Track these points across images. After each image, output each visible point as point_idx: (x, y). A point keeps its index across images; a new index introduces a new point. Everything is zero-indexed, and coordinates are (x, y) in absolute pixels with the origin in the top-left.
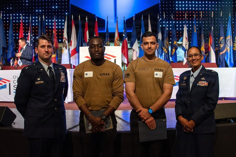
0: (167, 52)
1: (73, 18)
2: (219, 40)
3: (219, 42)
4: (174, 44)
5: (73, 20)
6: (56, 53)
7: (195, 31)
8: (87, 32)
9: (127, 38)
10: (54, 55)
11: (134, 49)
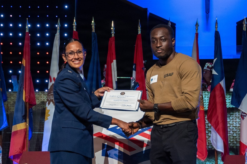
1: (77, 26)
5: (75, 30)
6: (28, 120)
8: (114, 64)
9: (224, 80)
10: (20, 124)
11: (244, 111)
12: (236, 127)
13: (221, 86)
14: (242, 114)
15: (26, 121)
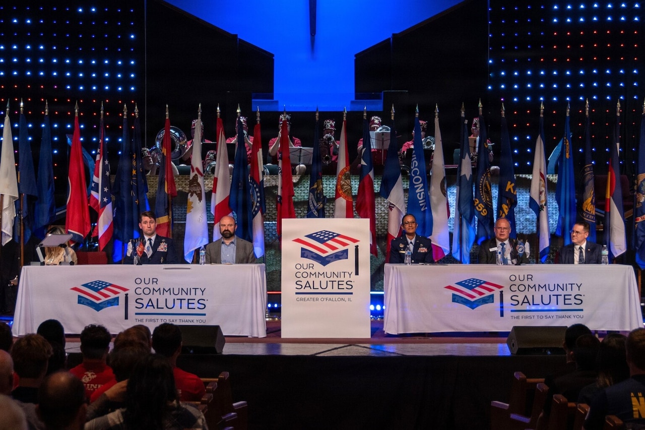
0: (485, 214)
1: (221, 113)
2: (636, 182)
3: (635, 188)
4: (507, 190)
6: (170, 213)
7: (567, 154)
9: (372, 171)
10: (163, 217)
11: (392, 203)
12: (378, 213)
13: (369, 176)
14: (391, 205)
15: (168, 215)
